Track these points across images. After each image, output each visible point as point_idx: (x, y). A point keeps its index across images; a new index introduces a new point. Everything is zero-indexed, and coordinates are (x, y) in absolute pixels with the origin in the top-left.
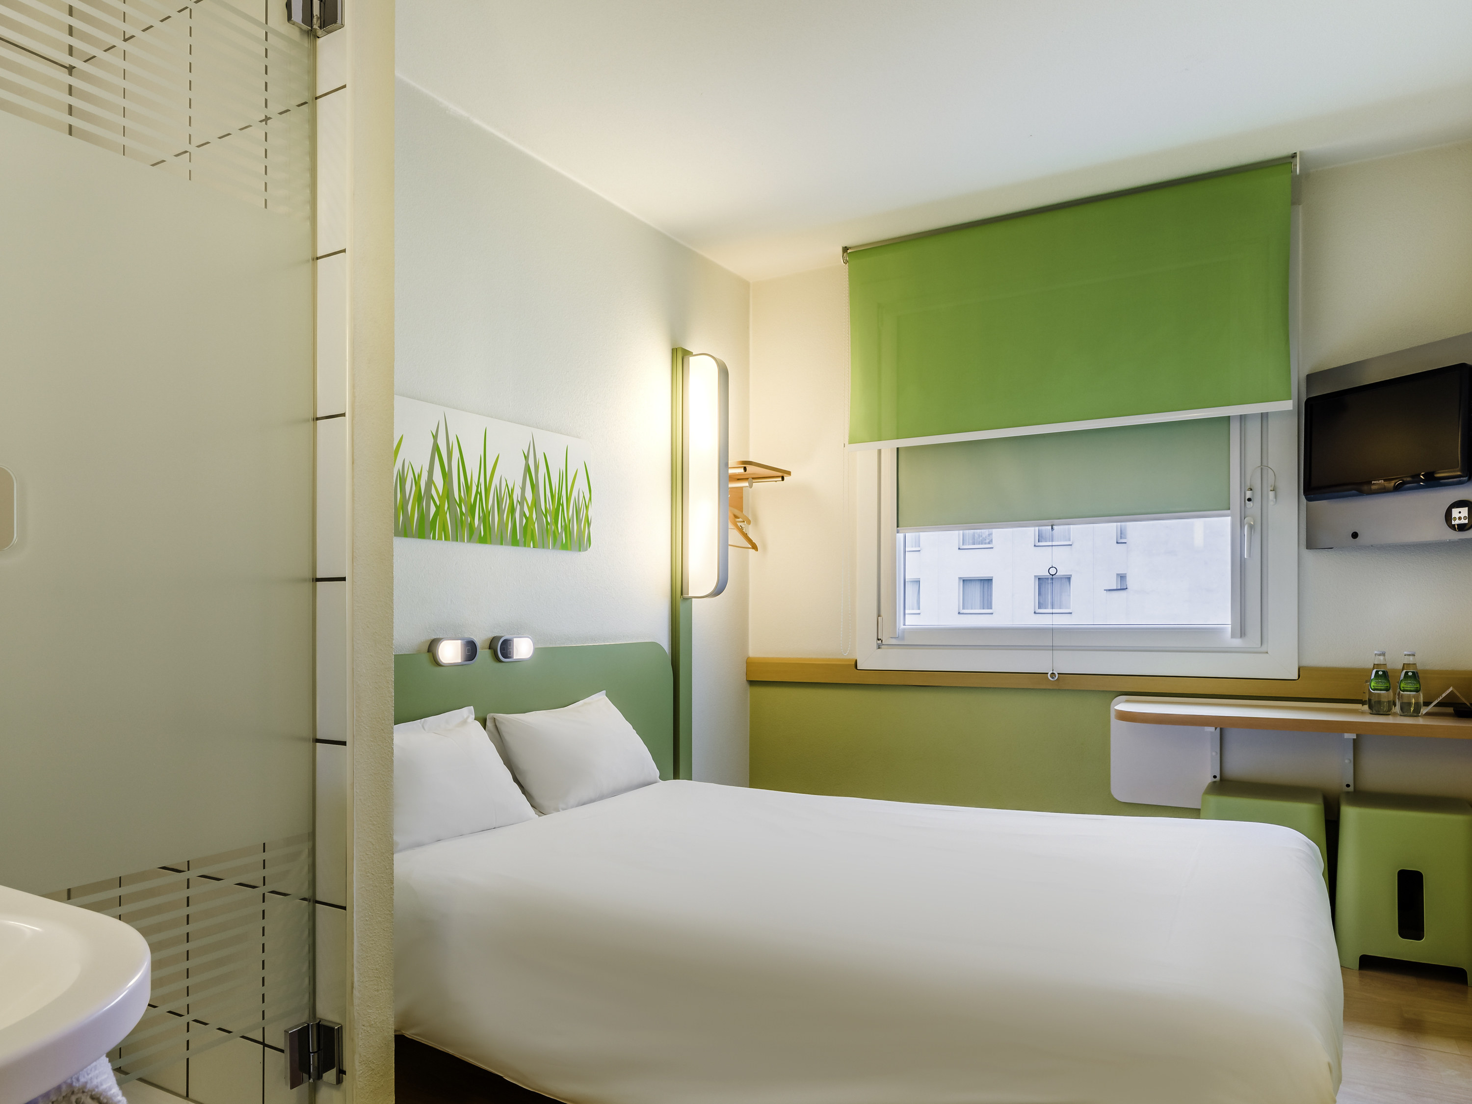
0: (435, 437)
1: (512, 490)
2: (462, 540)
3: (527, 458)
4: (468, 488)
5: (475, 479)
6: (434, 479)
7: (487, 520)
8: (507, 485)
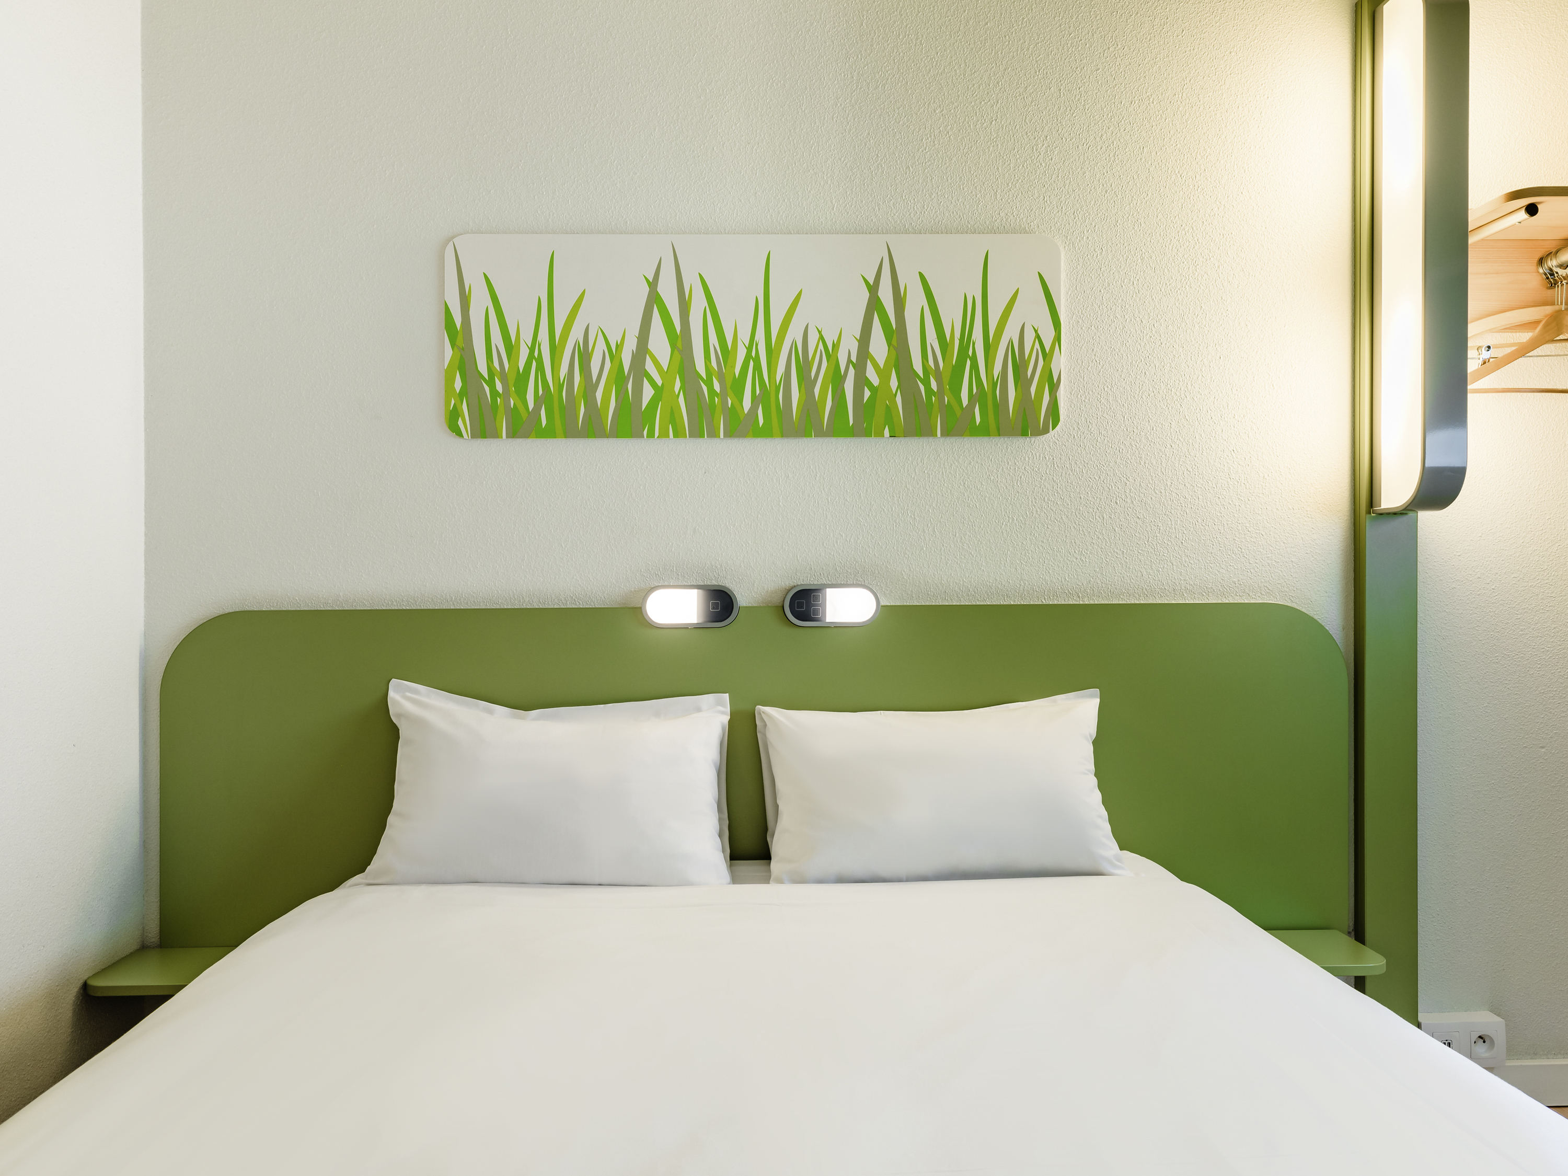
0: (653, 285)
1: (836, 346)
2: (713, 434)
3: (873, 289)
4: (727, 353)
5: (744, 336)
6: (651, 346)
7: (773, 399)
8: (822, 338)
